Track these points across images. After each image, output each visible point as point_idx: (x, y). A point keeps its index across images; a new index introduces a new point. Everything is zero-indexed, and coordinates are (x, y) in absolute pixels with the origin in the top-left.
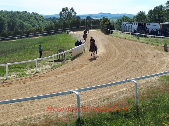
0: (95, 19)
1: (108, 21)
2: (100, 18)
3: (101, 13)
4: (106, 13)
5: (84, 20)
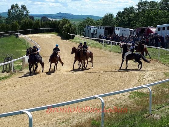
0: (53, 20)
1: (69, 23)
2: (58, 20)
3: (60, 13)
5: (39, 20)
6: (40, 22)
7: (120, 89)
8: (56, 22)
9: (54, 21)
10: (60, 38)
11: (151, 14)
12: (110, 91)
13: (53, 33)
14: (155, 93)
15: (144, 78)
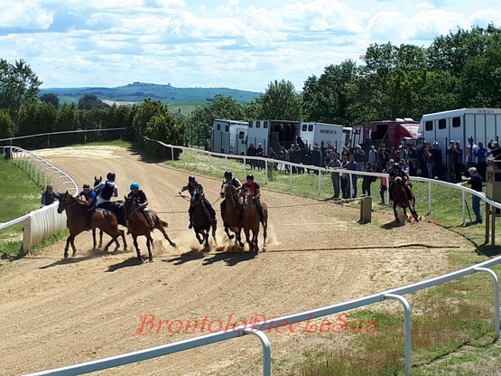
0: (114, 105)
1: (164, 111)
2: (132, 103)
3: (137, 84)
4: (153, 85)
5: (73, 107)
6: (76, 112)
7: (317, 305)
8: (124, 109)
9: (117, 107)
10: (138, 157)
11: (403, 83)
12: (288, 312)
13: (115, 144)
14: (420, 313)
15: (388, 269)
